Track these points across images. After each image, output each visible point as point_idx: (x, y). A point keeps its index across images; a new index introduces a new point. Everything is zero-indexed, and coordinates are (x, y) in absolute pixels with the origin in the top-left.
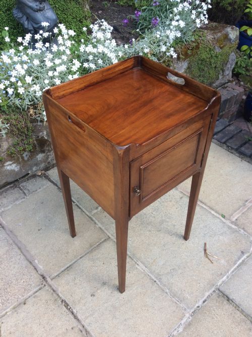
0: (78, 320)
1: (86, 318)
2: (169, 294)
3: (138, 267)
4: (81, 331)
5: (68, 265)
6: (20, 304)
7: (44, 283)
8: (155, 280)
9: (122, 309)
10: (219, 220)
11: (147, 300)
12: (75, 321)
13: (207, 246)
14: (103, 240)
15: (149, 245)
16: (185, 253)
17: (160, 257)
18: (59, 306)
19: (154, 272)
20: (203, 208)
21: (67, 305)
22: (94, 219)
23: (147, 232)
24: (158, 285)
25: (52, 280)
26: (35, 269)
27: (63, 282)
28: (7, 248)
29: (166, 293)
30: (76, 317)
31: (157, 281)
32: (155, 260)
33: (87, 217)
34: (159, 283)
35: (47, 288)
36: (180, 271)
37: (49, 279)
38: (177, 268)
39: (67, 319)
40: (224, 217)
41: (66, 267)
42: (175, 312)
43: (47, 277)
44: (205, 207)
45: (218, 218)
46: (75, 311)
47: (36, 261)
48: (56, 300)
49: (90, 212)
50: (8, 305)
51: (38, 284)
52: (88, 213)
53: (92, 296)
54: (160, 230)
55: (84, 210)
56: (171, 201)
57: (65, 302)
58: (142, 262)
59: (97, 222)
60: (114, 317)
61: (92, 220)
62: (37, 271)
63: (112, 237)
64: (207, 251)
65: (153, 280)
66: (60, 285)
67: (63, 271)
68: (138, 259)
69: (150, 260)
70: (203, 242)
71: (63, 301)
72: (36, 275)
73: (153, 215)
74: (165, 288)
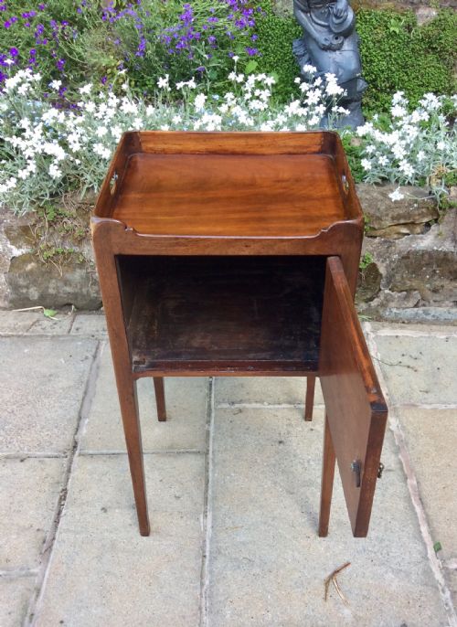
0: (56, 527)
1: (68, 530)
2: (205, 588)
3: (202, 520)
4: (44, 542)
5: (117, 451)
6: (17, 458)
7: (68, 453)
8: (207, 554)
9: (120, 555)
11: (165, 571)
12: (51, 522)
13: (348, 569)
14: (194, 450)
15: (251, 501)
16: (296, 554)
17: (249, 529)
18: (53, 492)
19: (217, 542)
21: (63, 498)
22: (213, 415)
23: (269, 483)
24: (203, 564)
25: (80, 455)
26: (77, 429)
27: (89, 467)
28: (72, 383)
29: (202, 585)
30: (57, 522)
31: (208, 558)
32: (236, 527)
33: (206, 407)
34: (207, 563)
35: (65, 461)
36: (257, 570)
37: (77, 452)
38: (257, 561)
39: (46, 514)
41: (113, 452)
42: (184, 617)
43: (79, 447)
46: (64, 512)
47: (87, 421)
48: (58, 483)
49: (218, 402)
50: (5, 449)
51: (62, 449)
52: (213, 402)
53: (103, 509)
54: (292, 493)
55: (213, 396)
57: (66, 493)
58: (213, 515)
59: (213, 421)
60: (99, 558)
61: (209, 415)
62: (76, 434)
63: (211, 455)
64: (338, 577)
65: (204, 552)
66: (81, 469)
67: (103, 454)
68: (214, 509)
69: (229, 522)
70: (346, 559)
71: (65, 491)
72: (69, 437)
73: (306, 465)
74: (209, 576)
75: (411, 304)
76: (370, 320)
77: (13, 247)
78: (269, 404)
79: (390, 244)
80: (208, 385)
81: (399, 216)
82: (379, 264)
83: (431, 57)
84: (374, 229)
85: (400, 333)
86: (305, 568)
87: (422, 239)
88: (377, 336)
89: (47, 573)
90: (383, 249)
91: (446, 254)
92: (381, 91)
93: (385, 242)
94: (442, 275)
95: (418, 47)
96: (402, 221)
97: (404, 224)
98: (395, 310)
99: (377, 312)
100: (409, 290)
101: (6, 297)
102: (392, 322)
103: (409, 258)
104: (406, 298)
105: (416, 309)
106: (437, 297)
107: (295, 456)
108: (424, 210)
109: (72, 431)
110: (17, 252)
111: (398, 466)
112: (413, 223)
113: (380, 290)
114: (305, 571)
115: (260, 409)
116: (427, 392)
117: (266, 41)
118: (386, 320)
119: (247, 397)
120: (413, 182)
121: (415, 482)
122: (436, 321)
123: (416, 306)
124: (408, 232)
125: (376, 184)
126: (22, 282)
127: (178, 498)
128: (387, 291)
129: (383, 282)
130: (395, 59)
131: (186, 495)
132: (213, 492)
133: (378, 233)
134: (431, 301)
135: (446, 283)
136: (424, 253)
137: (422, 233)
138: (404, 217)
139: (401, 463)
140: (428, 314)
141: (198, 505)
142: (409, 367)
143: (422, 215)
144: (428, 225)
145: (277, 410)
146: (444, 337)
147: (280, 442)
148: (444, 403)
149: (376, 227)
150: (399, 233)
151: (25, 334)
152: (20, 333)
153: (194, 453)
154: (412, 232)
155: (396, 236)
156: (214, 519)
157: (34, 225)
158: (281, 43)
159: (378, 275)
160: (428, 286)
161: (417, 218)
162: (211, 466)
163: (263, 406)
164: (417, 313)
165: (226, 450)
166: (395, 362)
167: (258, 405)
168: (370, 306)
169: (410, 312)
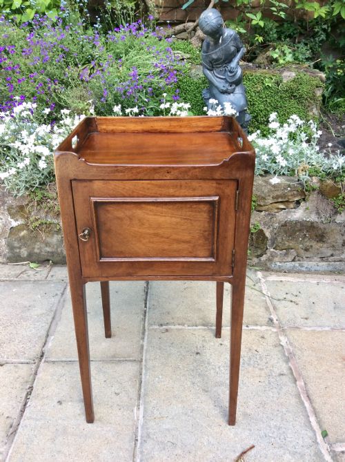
0: (22, 415)
1: (30, 418)
3: (135, 411)
4: (11, 427)
5: (73, 359)
7: (37, 361)
8: (139, 438)
9: (69, 438)
10: (310, 434)
11: (105, 451)
12: (18, 411)
13: (253, 451)
14: (131, 359)
15: (175, 397)
16: (211, 438)
17: (173, 418)
18: (22, 389)
19: (147, 429)
20: (302, 403)
21: (29, 393)
22: (146, 333)
23: (189, 383)
24: (135, 446)
25: (45, 361)
26: (45, 344)
27: (51, 370)
28: (45, 312)
30: (23, 411)
31: (139, 441)
32: (162, 417)
33: (142, 328)
34: (138, 445)
35: (34, 366)
36: (179, 451)
37: (43, 360)
38: (179, 444)
39: (14, 405)
40: (325, 435)
41: (70, 359)
43: (45, 357)
44: (307, 404)
45: (314, 431)
46: (28, 404)
47: (52, 337)
48: (27, 382)
49: (150, 325)
51: (32, 357)
52: (146, 325)
53: (59, 402)
54: (207, 392)
55: (147, 319)
56: (261, 369)
57: (32, 390)
58: (145, 408)
59: (146, 338)
60: (53, 440)
61: (143, 333)
62: (43, 347)
63: (144, 363)
64: (245, 457)
65: (136, 436)
66: (45, 372)
67: (62, 361)
68: (145, 403)
69: (157, 413)
70: (252, 443)
71: (31, 388)
72: (38, 349)
73: (217, 370)
74: (140, 456)
75: (290, 259)
76: (261, 270)
77: (12, 220)
78: (189, 326)
79: (273, 216)
80: (143, 312)
81: (277, 197)
82: (265, 230)
83: (293, 101)
84: (261, 206)
85: (283, 279)
86: (218, 450)
87: (294, 212)
88: (267, 281)
89: (10, 451)
90: (267, 219)
91: (312, 223)
92: (261, 123)
93: (269, 214)
94: (311, 238)
95: (284, 95)
96: (280, 200)
97: (281, 202)
98: (278, 264)
99: (266, 264)
100: (288, 249)
101: (5, 255)
102: (277, 271)
103: (286, 226)
104: (286, 254)
105: (293, 263)
106: (308, 254)
107: (208, 363)
108: (295, 192)
109: (41, 344)
110: (14, 224)
111: (289, 372)
112: (287, 201)
113: (267, 249)
114: (219, 452)
115: (181, 329)
116: (306, 319)
117: (185, 94)
118: (272, 271)
119: (172, 321)
120: (286, 173)
121: (303, 384)
122: (309, 272)
123: (293, 260)
124: (284, 207)
125: (261, 175)
126: (16, 244)
127: (117, 394)
128: (272, 250)
129: (269, 243)
130: (270, 103)
131: (124, 393)
132: (145, 390)
133: (264, 208)
134: (304, 257)
135: (314, 244)
136: (297, 222)
137: (295, 208)
138: (282, 198)
139: (291, 369)
140: (302, 267)
141: (133, 400)
142: (291, 301)
143: (294, 196)
144: (298, 203)
145: (195, 330)
146: (316, 282)
147: (197, 353)
148: (320, 326)
149: (262, 204)
150: (278, 209)
151: (15, 279)
152: (12, 279)
153: (130, 361)
154: (288, 207)
155: (276, 211)
156: (145, 410)
157: (28, 205)
158: (194, 94)
159: (265, 238)
160: (301, 246)
161: (290, 197)
162: (144, 371)
163: (184, 327)
164: (294, 266)
165: (155, 358)
166: (281, 298)
167: (180, 327)
168: (260, 260)
169: (289, 265)
